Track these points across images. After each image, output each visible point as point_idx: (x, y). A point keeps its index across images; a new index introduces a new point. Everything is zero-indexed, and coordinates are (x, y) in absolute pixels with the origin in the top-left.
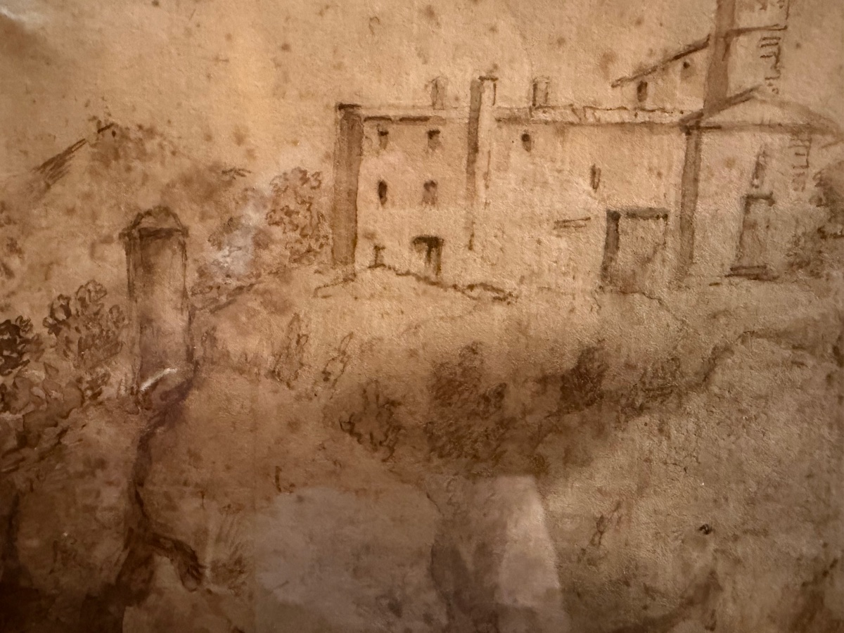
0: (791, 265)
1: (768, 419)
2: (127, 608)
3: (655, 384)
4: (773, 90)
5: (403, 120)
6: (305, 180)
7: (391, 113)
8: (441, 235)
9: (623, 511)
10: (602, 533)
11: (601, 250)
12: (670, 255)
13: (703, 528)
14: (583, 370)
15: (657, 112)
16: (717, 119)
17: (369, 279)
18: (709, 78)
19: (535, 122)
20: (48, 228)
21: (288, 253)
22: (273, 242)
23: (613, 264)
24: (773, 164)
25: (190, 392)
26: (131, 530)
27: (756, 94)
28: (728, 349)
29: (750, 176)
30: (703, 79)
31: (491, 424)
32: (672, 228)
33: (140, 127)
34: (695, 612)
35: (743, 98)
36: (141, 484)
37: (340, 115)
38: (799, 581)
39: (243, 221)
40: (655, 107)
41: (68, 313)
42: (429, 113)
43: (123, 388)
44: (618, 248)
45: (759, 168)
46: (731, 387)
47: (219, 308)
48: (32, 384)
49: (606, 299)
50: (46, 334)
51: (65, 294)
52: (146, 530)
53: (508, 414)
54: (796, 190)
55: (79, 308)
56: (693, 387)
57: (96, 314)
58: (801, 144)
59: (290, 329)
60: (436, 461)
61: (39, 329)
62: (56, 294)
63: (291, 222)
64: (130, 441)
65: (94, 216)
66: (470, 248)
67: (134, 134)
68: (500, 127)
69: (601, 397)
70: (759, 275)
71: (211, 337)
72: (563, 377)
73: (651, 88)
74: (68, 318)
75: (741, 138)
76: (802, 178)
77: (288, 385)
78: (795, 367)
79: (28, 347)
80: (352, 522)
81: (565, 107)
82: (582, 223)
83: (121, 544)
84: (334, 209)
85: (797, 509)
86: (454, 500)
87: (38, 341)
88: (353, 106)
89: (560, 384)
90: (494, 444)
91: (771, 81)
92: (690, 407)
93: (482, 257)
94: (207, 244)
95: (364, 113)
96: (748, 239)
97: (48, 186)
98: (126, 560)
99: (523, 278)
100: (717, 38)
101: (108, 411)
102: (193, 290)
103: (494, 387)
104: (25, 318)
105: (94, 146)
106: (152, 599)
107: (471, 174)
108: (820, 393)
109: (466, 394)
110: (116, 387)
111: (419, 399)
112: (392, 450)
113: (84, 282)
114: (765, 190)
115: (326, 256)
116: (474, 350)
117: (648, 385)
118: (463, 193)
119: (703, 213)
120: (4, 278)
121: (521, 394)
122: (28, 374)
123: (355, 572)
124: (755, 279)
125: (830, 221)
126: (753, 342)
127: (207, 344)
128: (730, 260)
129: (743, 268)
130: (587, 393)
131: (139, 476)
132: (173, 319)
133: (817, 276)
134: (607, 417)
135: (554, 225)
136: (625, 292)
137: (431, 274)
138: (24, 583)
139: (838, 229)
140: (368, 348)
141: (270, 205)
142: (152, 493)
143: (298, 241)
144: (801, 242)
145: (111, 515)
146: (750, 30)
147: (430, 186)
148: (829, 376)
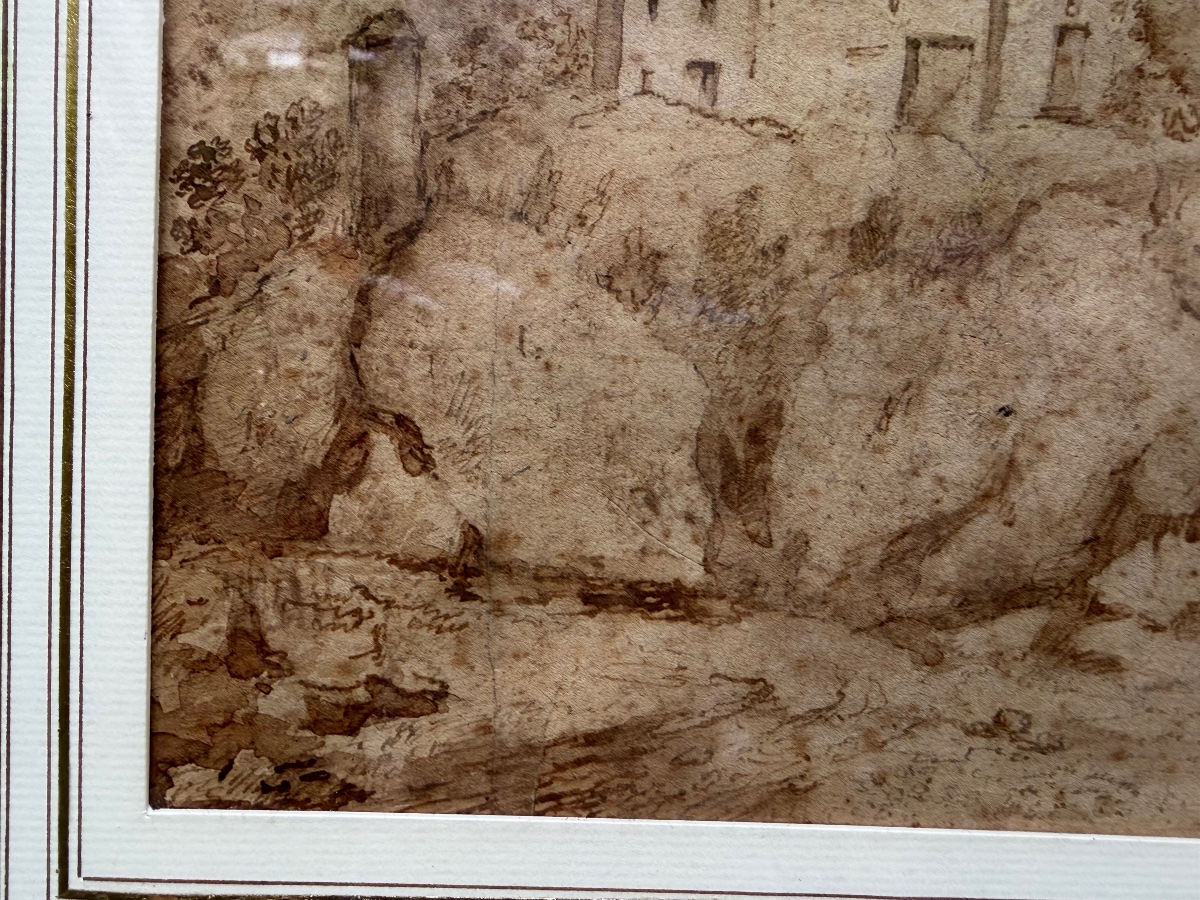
0: (1108, 108)
1: (1077, 286)
2: (335, 496)
3: (953, 244)
8: (718, 60)
9: (913, 391)
10: (889, 417)
11: (898, 82)
12: (976, 93)
13: (1001, 410)
14: (874, 224)
17: (636, 108)
20: (255, 31)
21: (540, 73)
22: (523, 59)
23: (911, 99)
25: (420, 235)
26: (343, 400)
28: (1034, 205)
29: (1066, 2)
31: (769, 284)
32: (979, 60)
34: (993, 506)
36: (358, 346)
38: (1108, 468)
39: (489, 33)
41: (275, 136)
43: (340, 227)
44: (917, 82)
47: (457, 136)
48: (228, 219)
49: (902, 140)
50: (248, 160)
51: (273, 112)
52: (362, 400)
53: (787, 275)
54: (1114, 20)
55: (289, 129)
56: (995, 248)
57: (310, 137)
59: (541, 165)
60: (706, 326)
61: (240, 153)
62: (263, 111)
63: (545, 37)
64: (346, 292)
65: (312, 19)
66: (752, 76)
69: (893, 256)
70: (1071, 117)
71: (447, 170)
72: (852, 231)
74: (275, 141)
76: (1120, 8)
77: (538, 230)
78: (1108, 226)
79: (226, 174)
80: (608, 397)
82: (877, 51)
83: (330, 417)
84: (597, 24)
85: (1108, 386)
86: (724, 374)
87: (236, 168)
89: (848, 240)
92: (991, 271)
93: (764, 87)
94: (446, 59)
96: (1060, 75)
98: (338, 435)
99: (810, 112)
101: (320, 254)
102: (427, 113)
103: (774, 240)
104: (223, 139)
106: (365, 485)
108: (1134, 255)
109: (742, 248)
110: (332, 225)
111: (689, 251)
112: (656, 310)
113: (296, 99)
114: (1082, 19)
115: (585, 78)
116: (752, 194)
117: (945, 244)
118: (745, 12)
119: (1011, 44)
120: (200, 89)
121: (804, 249)
122: (224, 207)
123: (608, 458)
124: (1067, 122)
125: (1149, 58)
126: (1063, 196)
127: (443, 179)
128: (1040, 100)
129: (1055, 108)
130: (877, 251)
131: (356, 335)
132: (401, 146)
133: (1134, 121)
134: (899, 280)
135: (846, 52)
136: (924, 133)
137: (705, 105)
138: (209, 464)
139: (1158, 68)
140: (632, 189)
141: (521, 15)
142: (370, 356)
143: (553, 61)
144: (1119, 81)
145: (319, 383)
147: (708, 2)
148: (1144, 237)
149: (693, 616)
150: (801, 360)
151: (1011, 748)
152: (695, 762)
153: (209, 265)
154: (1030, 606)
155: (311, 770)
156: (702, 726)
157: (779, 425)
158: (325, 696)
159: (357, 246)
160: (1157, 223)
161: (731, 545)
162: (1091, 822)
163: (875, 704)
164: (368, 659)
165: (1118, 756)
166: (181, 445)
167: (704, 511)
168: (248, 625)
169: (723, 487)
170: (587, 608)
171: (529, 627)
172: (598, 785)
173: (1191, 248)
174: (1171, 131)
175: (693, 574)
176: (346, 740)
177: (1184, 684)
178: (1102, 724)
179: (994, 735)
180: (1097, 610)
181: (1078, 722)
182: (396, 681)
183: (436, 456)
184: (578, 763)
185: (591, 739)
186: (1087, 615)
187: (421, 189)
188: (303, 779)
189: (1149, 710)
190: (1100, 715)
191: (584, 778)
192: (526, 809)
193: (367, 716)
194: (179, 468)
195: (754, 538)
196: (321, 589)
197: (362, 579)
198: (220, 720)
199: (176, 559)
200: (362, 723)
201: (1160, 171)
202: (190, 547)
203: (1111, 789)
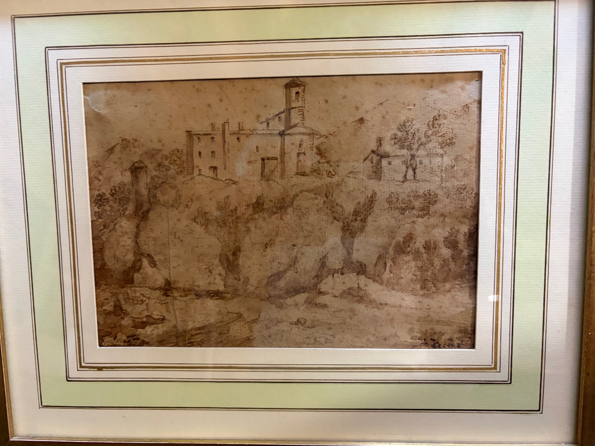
0: (312, 171)
1: (309, 214)
2: (135, 273)
3: (278, 206)
4: (303, 124)
5: (204, 134)
6: (178, 152)
7: (201, 133)
8: (217, 166)
9: (272, 241)
10: (266, 248)
11: (260, 169)
12: (279, 170)
13: (293, 245)
14: (258, 202)
16: (288, 132)
17: (198, 179)
19: (240, 134)
20: (109, 167)
21: (175, 172)
22: (171, 169)
23: (264, 172)
24: (304, 145)
25: (150, 212)
26: (135, 251)
27: (298, 125)
28: (297, 195)
29: (298, 147)
30: (284, 121)
31: (234, 218)
32: (279, 162)
33: (133, 139)
34: (292, 268)
35: (295, 126)
36: (137, 238)
37: (187, 134)
38: (319, 258)
39: (162, 164)
40: (272, 129)
41: (116, 191)
42: (211, 132)
43: (131, 211)
44: (265, 168)
45: (300, 145)
46: (299, 206)
47: (157, 188)
48: (106, 211)
49: (263, 182)
50: (110, 197)
51: (115, 185)
52: (139, 251)
53: (238, 215)
54: (311, 151)
55: (119, 189)
56: (289, 206)
57: (123, 191)
58: (311, 138)
59: (177, 194)
60: (219, 229)
61: (108, 196)
62: (112, 186)
63: (175, 163)
64: (134, 226)
65: (122, 163)
66: (225, 169)
67: (132, 141)
68: (231, 136)
69: (264, 210)
70: (303, 174)
71: (155, 196)
72: (253, 204)
73: (270, 124)
75: (295, 137)
76: (312, 148)
77: (177, 209)
78: (315, 200)
79: (105, 200)
80: (197, 247)
81: (248, 130)
82: (255, 162)
83: (132, 255)
84: (187, 159)
86: (225, 240)
87: (107, 199)
88: (190, 131)
89: (252, 206)
90: (235, 224)
91: (302, 121)
92: (288, 212)
93: (228, 172)
94: (153, 170)
95: (194, 133)
96: (299, 164)
97: (109, 156)
98: (134, 259)
99: (240, 177)
100: (287, 110)
101: (127, 218)
102: (149, 183)
103: (234, 208)
104: (104, 193)
105: (121, 145)
106: (141, 271)
107: (224, 148)
108: (322, 206)
109: (226, 210)
110: (129, 211)
111: (214, 212)
112: (207, 226)
113: (120, 182)
114: (303, 151)
115: (186, 173)
116: (228, 197)
117: (276, 206)
118: (222, 154)
119: (286, 158)
120: (98, 182)
121: (242, 209)
122: (105, 208)
123: (199, 261)
124: (302, 176)
125: (321, 159)
126: (304, 193)
127: (154, 198)
128: (295, 171)
129: (299, 173)
130: (260, 209)
131: (137, 235)
132: (144, 191)
133: (319, 174)
134: (266, 215)
135: (247, 162)
136: (268, 180)
137: (214, 177)
138: (106, 267)
139: (324, 161)
140: (199, 198)
141: (169, 159)
142: (141, 240)
143: (178, 169)
144: (314, 165)
145: (129, 247)
146: (295, 108)
147: (213, 152)
148: (324, 202)
149: (222, 298)
150: (244, 236)
151: (302, 328)
152: (224, 333)
153: (103, 221)
154: (303, 292)
155: (135, 337)
156: (226, 324)
157: (240, 251)
158: (137, 320)
159: (135, 215)
160: (327, 198)
161: (230, 281)
162: (324, 345)
163: (267, 318)
164: (146, 311)
165: (329, 329)
166: (100, 263)
167: (223, 273)
168: (118, 304)
169: (227, 267)
170: (197, 297)
171: (183, 302)
172: (202, 339)
173: (335, 204)
174: (328, 176)
175: (222, 288)
176: (142, 330)
177: (344, 310)
178: (323, 321)
179: (298, 324)
180: (320, 293)
181: (318, 320)
182: (152, 316)
183: (157, 263)
184: (196, 334)
185: (199, 329)
186: (318, 294)
187: (149, 200)
188: (134, 339)
189: (336, 317)
190: (323, 318)
191: (198, 338)
192: (185, 346)
193: (147, 324)
194: (100, 268)
195: (236, 279)
196: (134, 295)
197: (142, 293)
198: (113, 326)
199: (101, 289)
200: (146, 326)
201: (327, 186)
202: (104, 287)
203: (328, 337)
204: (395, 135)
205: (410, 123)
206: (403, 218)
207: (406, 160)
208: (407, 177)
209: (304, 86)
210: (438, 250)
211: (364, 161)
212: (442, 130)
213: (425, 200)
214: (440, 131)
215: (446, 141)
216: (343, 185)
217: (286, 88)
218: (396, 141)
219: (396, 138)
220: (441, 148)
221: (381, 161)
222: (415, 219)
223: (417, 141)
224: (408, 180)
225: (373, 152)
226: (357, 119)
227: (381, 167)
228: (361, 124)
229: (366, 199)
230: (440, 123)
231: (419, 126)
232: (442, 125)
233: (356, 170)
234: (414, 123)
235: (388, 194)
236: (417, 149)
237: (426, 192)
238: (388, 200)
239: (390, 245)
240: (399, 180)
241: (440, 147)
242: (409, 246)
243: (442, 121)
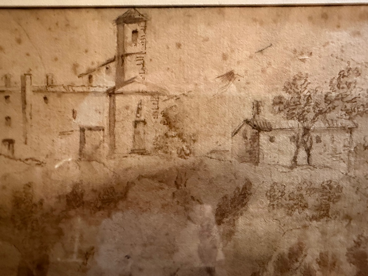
0: (156, 148)
1: (151, 211)
3: (105, 198)
4: (143, 78)
8: (14, 138)
9: (95, 250)
10: (87, 259)
11: (79, 144)
12: (106, 145)
13: (126, 256)
14: (75, 193)
15: (97, 87)
16: (120, 90)
18: (117, 73)
19: (49, 92)
23: (84, 149)
24: (145, 108)
27: (136, 80)
28: (133, 183)
29: (136, 113)
30: (114, 74)
32: (106, 134)
35: (131, 81)
40: (96, 85)
42: (4, 89)
44: (85, 143)
45: (139, 110)
49: (82, 163)
53: (45, 211)
54: (154, 118)
56: (120, 199)
58: (154, 99)
60: (17, 231)
66: (26, 143)
68: (34, 94)
69: (83, 204)
70: (143, 152)
72: (67, 196)
73: (94, 78)
75: (131, 98)
76: (156, 114)
78: (160, 190)
81: (60, 86)
82: (70, 133)
85: (162, 248)
86: (26, 247)
89: (66, 199)
91: (142, 74)
92: (120, 207)
93: (31, 148)
96: (137, 138)
99: (47, 156)
100: (118, 57)
103: (38, 201)
107: (24, 113)
108: (170, 200)
114: (142, 118)
116: (29, 185)
117: (102, 198)
118: (22, 121)
119: (118, 128)
121: (50, 203)
124: (141, 154)
125: (169, 130)
126: (143, 179)
128: (130, 147)
129: (136, 150)
130: (77, 202)
133: (166, 153)
135: (59, 134)
136: (90, 160)
137: (10, 155)
139: (173, 133)
144: (159, 140)
146: (131, 54)
147: (8, 118)
148: (173, 193)
157: (48, 263)
160: (178, 188)
173: (190, 198)
174: (180, 156)
204: (280, 98)
205: (303, 81)
206: (290, 221)
207: (296, 135)
208: (297, 160)
209: (145, 21)
210: (339, 267)
211: (233, 136)
212: (353, 92)
213: (323, 195)
214: (349, 93)
215: (358, 108)
216: (201, 169)
217: (117, 24)
218: (282, 106)
219: (281, 103)
220: (349, 119)
221: (259, 136)
222: (307, 223)
223: (314, 108)
224: (299, 166)
225: (247, 122)
226: (225, 73)
227: (259, 145)
228: (230, 80)
229: (237, 191)
230: (350, 80)
231: (316, 86)
232: (353, 85)
233: (221, 148)
234: (309, 81)
235: (269, 185)
236: (314, 120)
237: (326, 183)
238: (268, 194)
239: (270, 259)
240: (285, 164)
241: (348, 117)
242: (297, 261)
243: (352, 78)
